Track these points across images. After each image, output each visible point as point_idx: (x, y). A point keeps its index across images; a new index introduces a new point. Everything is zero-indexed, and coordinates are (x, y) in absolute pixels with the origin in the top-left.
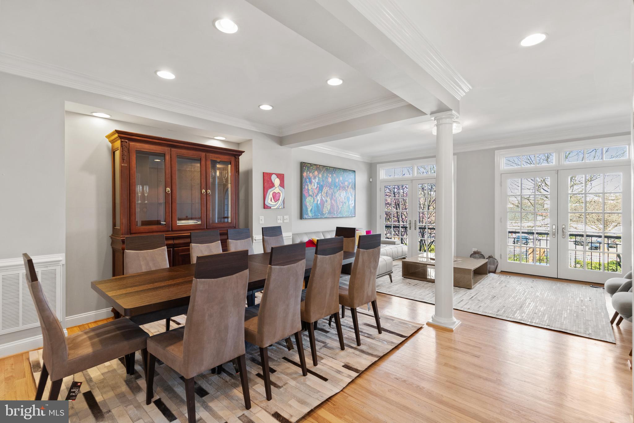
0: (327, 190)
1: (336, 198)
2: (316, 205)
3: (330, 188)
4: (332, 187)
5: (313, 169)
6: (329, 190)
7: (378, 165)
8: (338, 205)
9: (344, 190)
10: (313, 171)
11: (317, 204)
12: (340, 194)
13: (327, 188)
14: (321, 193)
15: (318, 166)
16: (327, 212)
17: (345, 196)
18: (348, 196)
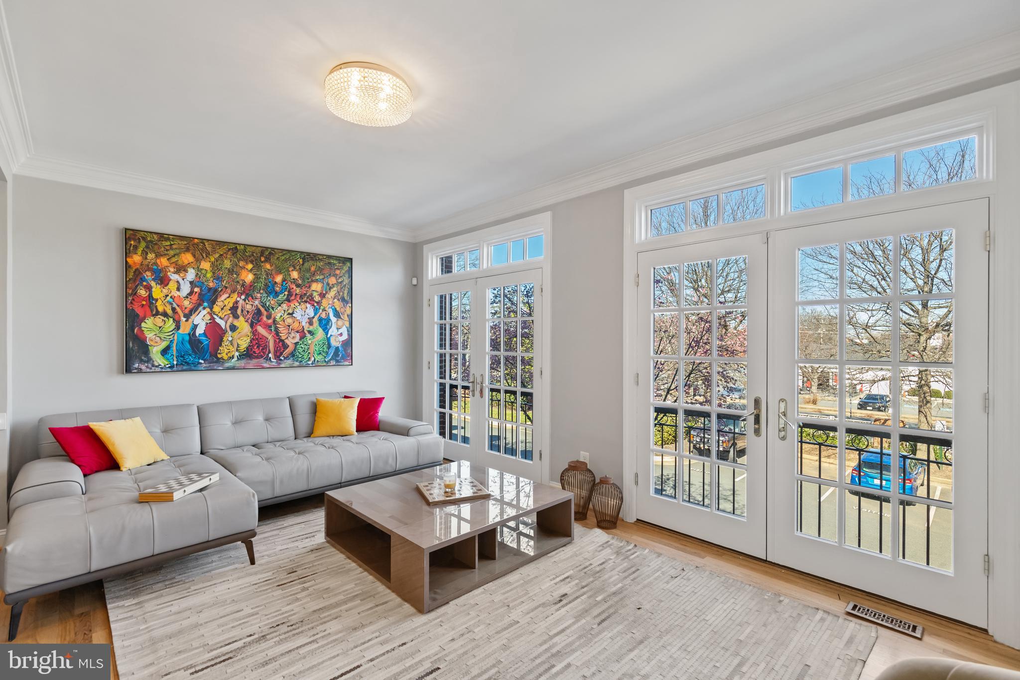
0: (237, 302)
1: (274, 321)
2: (187, 338)
3: (247, 296)
4: (259, 295)
5: (174, 247)
6: (244, 300)
7: (425, 247)
8: (283, 338)
9: (306, 302)
10: (172, 253)
11: (192, 335)
12: (290, 311)
13: (235, 296)
14: (211, 308)
15: (196, 240)
16: (237, 354)
17: (313, 317)
18: (323, 316)
